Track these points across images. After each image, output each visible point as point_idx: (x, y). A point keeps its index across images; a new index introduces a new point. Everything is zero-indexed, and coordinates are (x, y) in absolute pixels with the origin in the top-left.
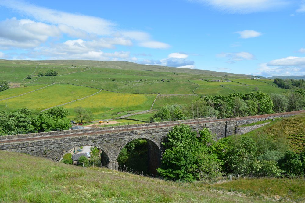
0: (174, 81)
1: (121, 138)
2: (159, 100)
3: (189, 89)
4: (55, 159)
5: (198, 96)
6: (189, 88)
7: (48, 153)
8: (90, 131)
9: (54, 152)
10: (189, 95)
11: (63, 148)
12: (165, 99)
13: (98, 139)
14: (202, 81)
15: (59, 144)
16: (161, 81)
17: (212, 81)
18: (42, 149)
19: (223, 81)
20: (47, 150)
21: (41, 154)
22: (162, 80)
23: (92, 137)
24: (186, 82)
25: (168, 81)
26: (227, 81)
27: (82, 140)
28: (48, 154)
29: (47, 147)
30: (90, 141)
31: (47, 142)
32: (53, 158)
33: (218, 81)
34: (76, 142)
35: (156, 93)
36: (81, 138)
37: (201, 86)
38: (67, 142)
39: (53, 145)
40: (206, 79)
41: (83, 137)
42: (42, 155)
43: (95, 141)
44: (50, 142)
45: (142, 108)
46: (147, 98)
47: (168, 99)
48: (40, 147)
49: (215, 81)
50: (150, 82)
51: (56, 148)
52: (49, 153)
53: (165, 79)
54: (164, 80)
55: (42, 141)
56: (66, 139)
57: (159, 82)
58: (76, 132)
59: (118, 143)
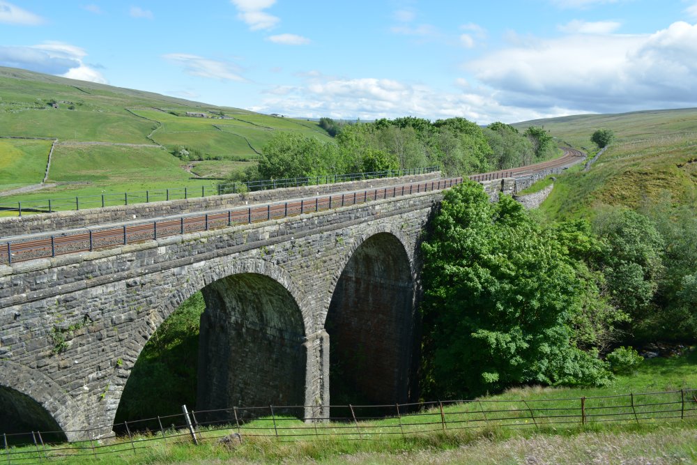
0: (88, 107)
1: (340, 231)
2: (64, 156)
3: (136, 131)
4: (111, 370)
5: (165, 148)
6: (135, 128)
7: (70, 343)
8: (169, 213)
9: (104, 333)
10: (142, 145)
11: (151, 302)
12: (80, 154)
13: (277, 242)
14: (162, 113)
15: (130, 281)
16: (49, 108)
17: (187, 115)
18: (35, 320)
19: (213, 117)
20: (66, 323)
21: (30, 357)
22: (50, 104)
23: (261, 230)
24: (120, 113)
25: (71, 108)
26: (223, 118)
27: (226, 250)
28: (75, 346)
29: (68, 303)
30: (254, 252)
31: (64, 276)
32: (99, 369)
33: (202, 116)
34: (202, 263)
35: (42, 137)
36: (226, 237)
37: (165, 125)
38: (168, 268)
39: (98, 291)
40: (172, 110)
41: (230, 235)
42: (38, 359)
43: (268, 253)
44: (85, 273)
45: (16, 178)
46: (22, 150)
47: (90, 155)
48: (26, 312)
49: (194, 116)
50: (12, 106)
51: (116, 302)
52: (79, 340)
53: (60, 101)
54: (57, 105)
55: (38, 271)
56: (162, 250)
57: (42, 108)
58: (115, 220)
59: (332, 257)
